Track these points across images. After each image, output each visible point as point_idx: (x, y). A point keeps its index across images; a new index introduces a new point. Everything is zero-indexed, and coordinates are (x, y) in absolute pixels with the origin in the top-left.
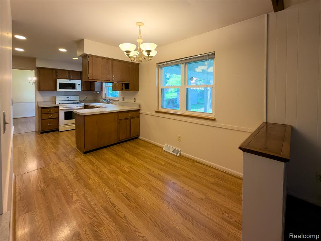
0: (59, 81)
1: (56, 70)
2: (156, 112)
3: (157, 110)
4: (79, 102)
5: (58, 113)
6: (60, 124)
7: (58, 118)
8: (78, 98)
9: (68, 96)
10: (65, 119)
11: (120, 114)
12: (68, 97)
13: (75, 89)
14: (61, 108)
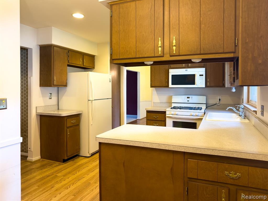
9: (188, 96)
12: (188, 98)
13: (194, 84)
14: (168, 114)
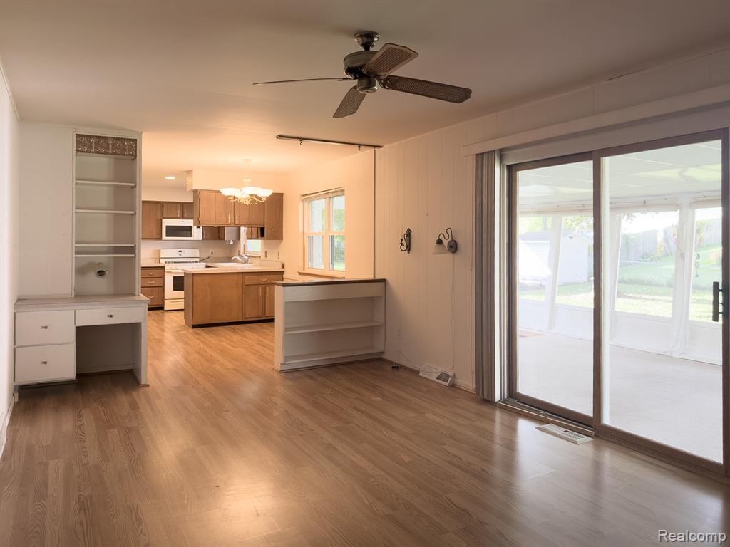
0: (167, 222)
1: (161, 204)
2: (300, 274)
3: (302, 271)
4: (198, 260)
5: (163, 278)
6: (166, 297)
7: (163, 287)
8: (196, 253)
10: (174, 290)
11: (247, 277)
12: (180, 251)
13: (191, 236)
14: (167, 269)
